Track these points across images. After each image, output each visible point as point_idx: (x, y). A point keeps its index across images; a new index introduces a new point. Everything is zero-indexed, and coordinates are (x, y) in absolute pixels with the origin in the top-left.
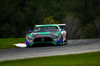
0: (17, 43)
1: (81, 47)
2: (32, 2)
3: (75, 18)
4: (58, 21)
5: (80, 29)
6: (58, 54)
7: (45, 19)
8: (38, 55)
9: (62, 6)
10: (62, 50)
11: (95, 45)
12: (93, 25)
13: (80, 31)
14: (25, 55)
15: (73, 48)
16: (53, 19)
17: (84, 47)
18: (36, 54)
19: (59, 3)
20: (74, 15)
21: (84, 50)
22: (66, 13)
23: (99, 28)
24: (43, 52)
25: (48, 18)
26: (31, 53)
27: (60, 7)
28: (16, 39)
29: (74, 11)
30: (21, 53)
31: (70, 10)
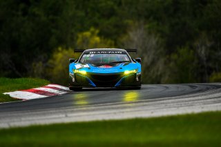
0: (13, 90)
1: (162, 101)
3: (150, 33)
4: (109, 41)
5: (162, 60)
7: (80, 36)
9: (120, 4)
12: (192, 51)
13: (160, 65)
15: (145, 103)
16: (99, 35)
17: (170, 101)
22: (130, 22)
23: (205, 59)
25: (88, 34)
27: (116, 7)
28: (11, 80)
29: (147, 18)
30: (20, 114)
31: (140, 16)
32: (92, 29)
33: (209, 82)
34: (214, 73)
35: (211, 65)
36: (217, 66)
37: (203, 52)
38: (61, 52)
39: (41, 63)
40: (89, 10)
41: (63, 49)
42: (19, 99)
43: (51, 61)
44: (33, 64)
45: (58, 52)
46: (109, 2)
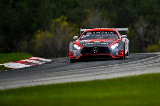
0: (6, 62)
1: (113, 68)
3: (103, 19)
4: (75, 25)
6: (74, 80)
7: (53, 22)
8: (41, 81)
12: (133, 30)
14: (20, 82)
15: (101, 69)
16: (67, 20)
17: (119, 67)
18: (39, 80)
20: (101, 13)
21: (119, 72)
22: (89, 11)
23: (143, 36)
24: (49, 76)
25: (59, 20)
26: (30, 79)
27: (78, 1)
28: (5, 54)
29: (101, 7)
31: (95, 6)
32: (62, 17)
33: (146, 52)
34: (149, 46)
35: (147, 40)
36: (151, 41)
37: (141, 31)
38: (40, 33)
39: (26, 41)
40: (59, 3)
41: (41, 31)
43: (33, 40)
44: (20, 42)
45: (38, 33)
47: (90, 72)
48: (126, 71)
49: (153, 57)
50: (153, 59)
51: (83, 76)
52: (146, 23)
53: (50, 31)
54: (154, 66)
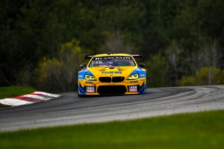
1: (136, 105)
2: (34, 10)
3: (125, 43)
7: (63, 46)
8: (45, 122)
10: (98, 112)
11: (168, 101)
12: (164, 58)
14: (19, 123)
15: (122, 107)
16: (80, 45)
17: (144, 105)
18: (43, 121)
19: (92, 12)
20: (123, 36)
22: (107, 33)
23: (175, 65)
24: (57, 116)
25: (69, 44)
27: (94, 20)
29: (123, 29)
31: (116, 27)
32: (74, 40)
33: (179, 86)
34: (184, 77)
35: (181, 70)
36: (186, 71)
37: (173, 58)
38: (46, 61)
39: (28, 72)
40: (70, 23)
41: (47, 58)
42: (8, 106)
43: (37, 70)
44: (21, 73)
45: (43, 61)
46: (88, 16)
47: (108, 111)
48: (153, 110)
49: (188, 93)
50: (189, 95)
51: (99, 116)
52: (180, 48)
53: (58, 58)
54: (189, 104)
